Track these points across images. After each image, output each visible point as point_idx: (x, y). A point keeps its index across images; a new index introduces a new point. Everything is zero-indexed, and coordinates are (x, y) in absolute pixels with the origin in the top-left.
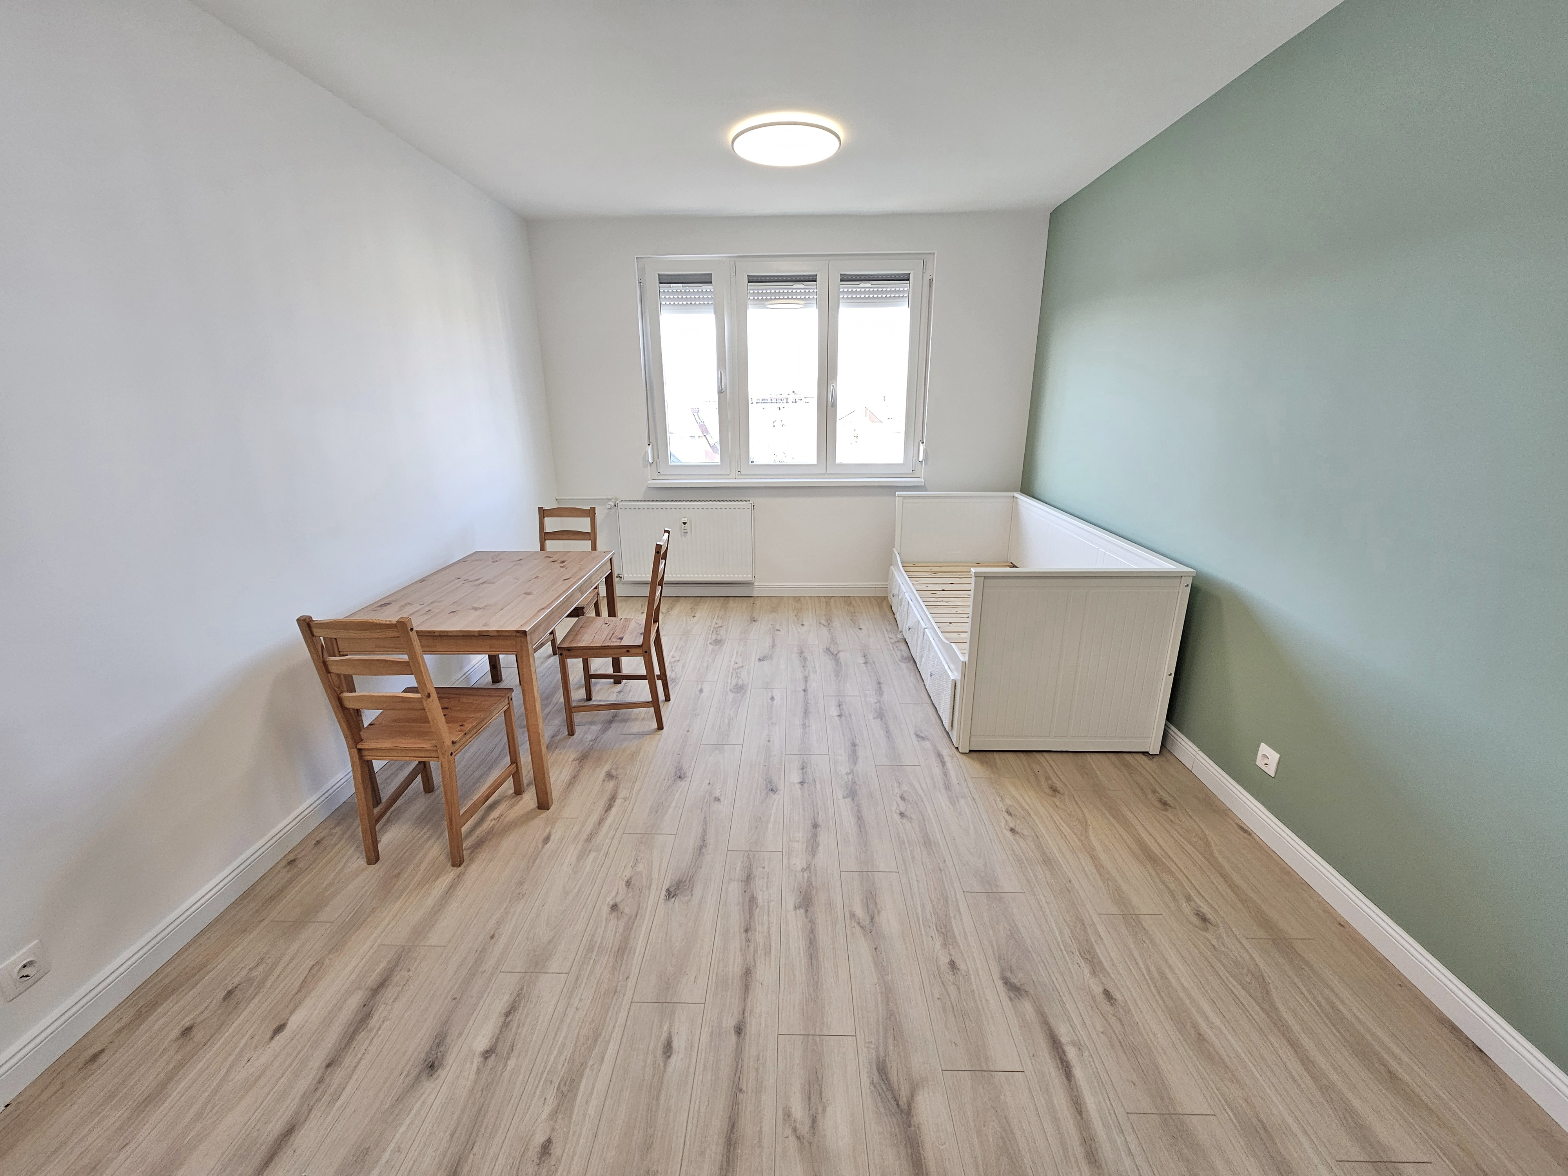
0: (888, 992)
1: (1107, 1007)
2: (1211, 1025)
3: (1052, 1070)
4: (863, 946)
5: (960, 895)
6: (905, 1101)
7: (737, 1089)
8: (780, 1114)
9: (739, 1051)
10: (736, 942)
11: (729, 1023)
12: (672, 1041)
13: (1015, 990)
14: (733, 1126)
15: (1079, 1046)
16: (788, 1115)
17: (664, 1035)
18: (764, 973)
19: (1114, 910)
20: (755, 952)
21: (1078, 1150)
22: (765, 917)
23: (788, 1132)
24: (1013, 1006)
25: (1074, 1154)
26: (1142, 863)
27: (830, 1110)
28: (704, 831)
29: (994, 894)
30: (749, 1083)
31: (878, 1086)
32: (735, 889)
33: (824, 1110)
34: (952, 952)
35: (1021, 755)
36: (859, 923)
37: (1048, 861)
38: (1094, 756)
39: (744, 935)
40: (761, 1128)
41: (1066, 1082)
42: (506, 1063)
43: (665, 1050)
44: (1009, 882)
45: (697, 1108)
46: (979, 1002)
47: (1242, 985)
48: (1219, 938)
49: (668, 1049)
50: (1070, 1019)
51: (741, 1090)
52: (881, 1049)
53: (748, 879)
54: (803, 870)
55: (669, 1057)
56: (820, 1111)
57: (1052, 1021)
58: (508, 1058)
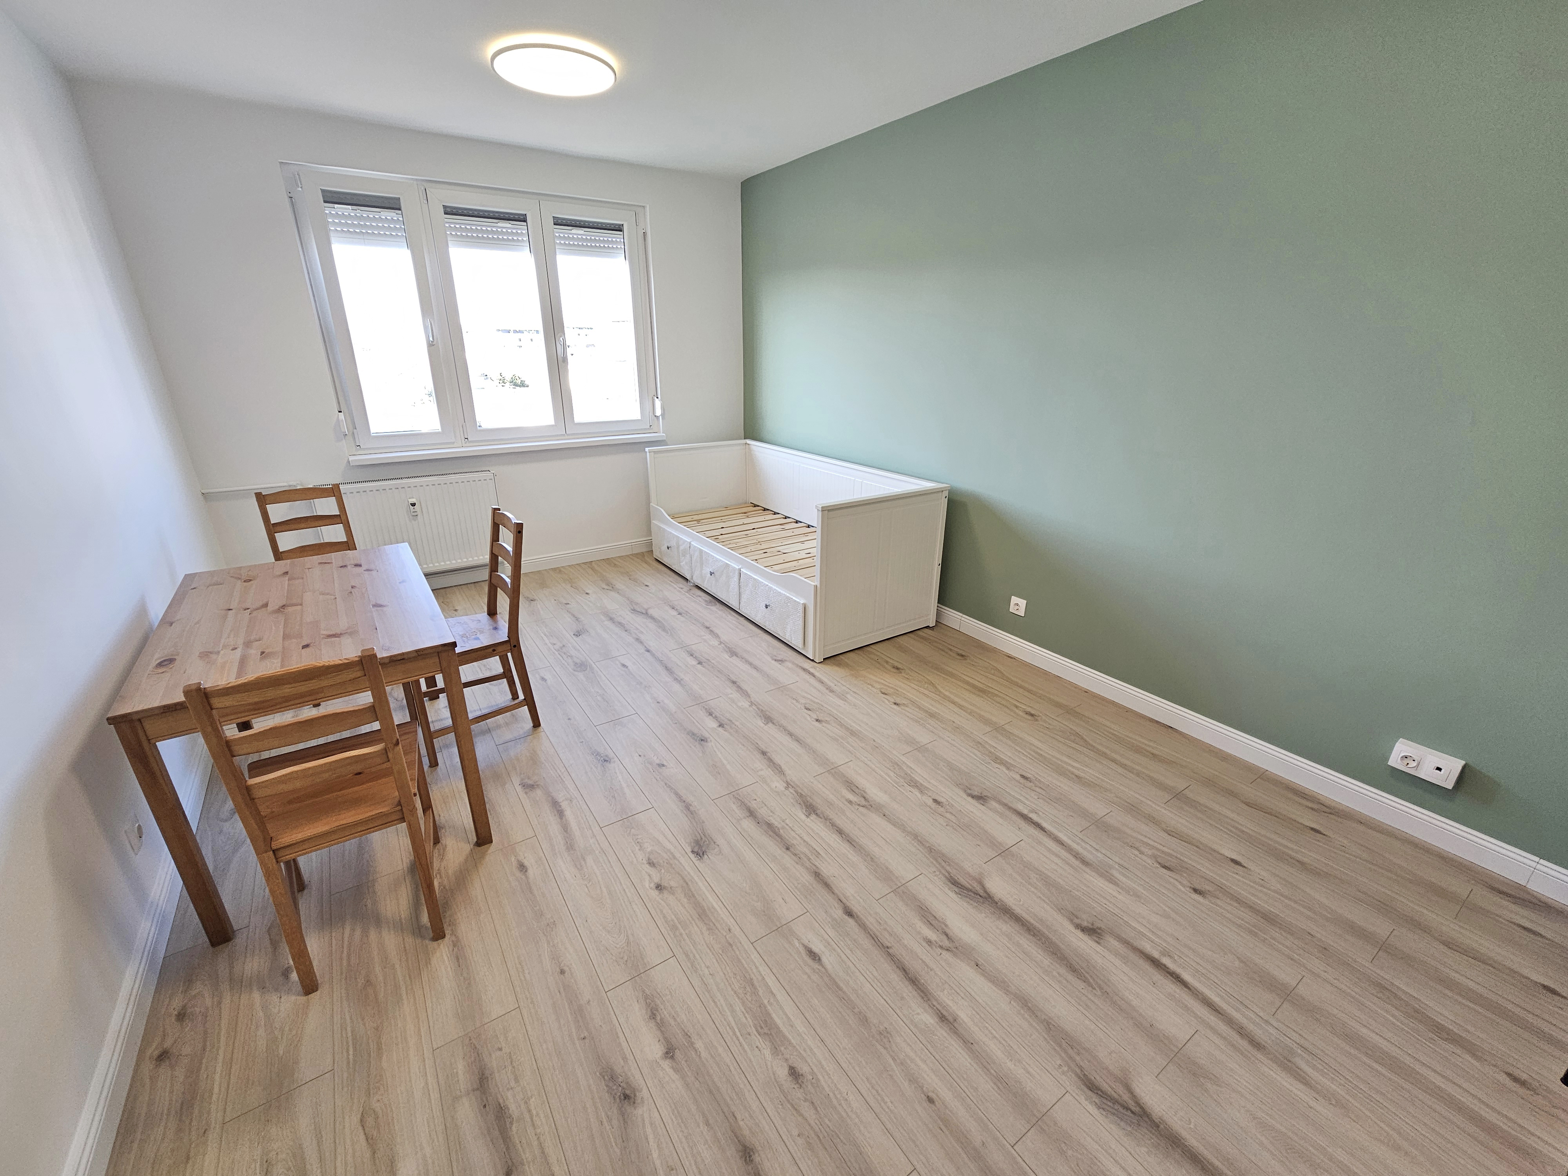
0: (916, 837)
1: (1029, 784)
2: (1078, 769)
3: (1034, 831)
4: (876, 819)
5: (904, 759)
6: (982, 892)
7: (886, 949)
8: (924, 944)
9: (863, 926)
10: (788, 860)
11: (839, 913)
12: (811, 949)
13: (981, 798)
14: (904, 970)
15: (1033, 811)
16: (929, 942)
17: (802, 949)
18: (828, 870)
19: (988, 729)
20: (809, 859)
21: (1077, 863)
22: (792, 833)
23: (939, 950)
24: (987, 808)
25: (1077, 866)
26: (979, 695)
27: (948, 923)
28: (677, 794)
29: (921, 749)
30: (887, 940)
31: (961, 893)
32: (748, 825)
33: (946, 926)
34: (930, 794)
35: (856, 651)
36: (859, 805)
37: (932, 715)
38: (901, 638)
39: (788, 852)
40: (921, 959)
41: (1044, 833)
42: (694, 1048)
43: (813, 957)
44: (923, 737)
45: (871, 976)
46: (969, 815)
47: (1072, 741)
48: (1045, 721)
49: (813, 955)
50: (1019, 800)
51: (888, 947)
52: (943, 872)
53: (751, 813)
54: (787, 788)
55: (820, 959)
56: (944, 927)
57: (1013, 806)
58: (692, 1044)
